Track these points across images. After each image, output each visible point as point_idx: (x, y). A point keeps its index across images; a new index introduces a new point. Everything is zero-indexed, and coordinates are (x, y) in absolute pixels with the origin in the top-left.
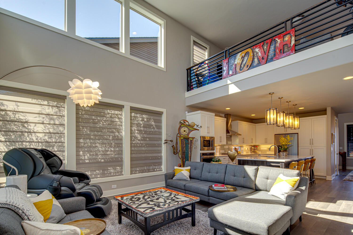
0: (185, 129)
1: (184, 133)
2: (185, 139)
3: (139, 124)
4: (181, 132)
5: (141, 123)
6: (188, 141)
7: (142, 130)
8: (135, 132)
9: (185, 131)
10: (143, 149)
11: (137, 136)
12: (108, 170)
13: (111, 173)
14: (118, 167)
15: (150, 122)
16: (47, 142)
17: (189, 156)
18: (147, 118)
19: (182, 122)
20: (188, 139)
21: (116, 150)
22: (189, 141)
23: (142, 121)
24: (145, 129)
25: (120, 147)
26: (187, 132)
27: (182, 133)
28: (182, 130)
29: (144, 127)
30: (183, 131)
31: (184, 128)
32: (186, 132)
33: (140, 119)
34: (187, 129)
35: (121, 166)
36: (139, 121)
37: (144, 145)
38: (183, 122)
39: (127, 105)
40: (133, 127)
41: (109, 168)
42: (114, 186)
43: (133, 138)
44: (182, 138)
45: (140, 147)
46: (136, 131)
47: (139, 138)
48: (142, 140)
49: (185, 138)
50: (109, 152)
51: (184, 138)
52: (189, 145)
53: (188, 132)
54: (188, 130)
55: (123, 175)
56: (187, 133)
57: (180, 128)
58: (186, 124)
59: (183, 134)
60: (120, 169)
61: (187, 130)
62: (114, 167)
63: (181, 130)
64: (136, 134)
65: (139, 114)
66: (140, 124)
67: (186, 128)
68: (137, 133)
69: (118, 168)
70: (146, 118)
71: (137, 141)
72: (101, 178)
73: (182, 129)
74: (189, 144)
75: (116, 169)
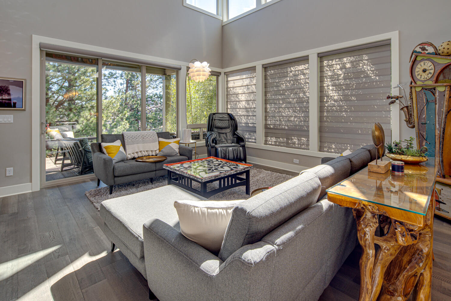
0: (424, 64)
1: (423, 77)
2: (426, 92)
3: (335, 75)
4: (416, 74)
5: (340, 72)
6: (434, 94)
7: (342, 83)
8: (329, 89)
9: (424, 71)
10: (343, 114)
11: (331, 95)
12: (292, 139)
13: (294, 143)
14: (304, 138)
15: (360, 66)
16: (246, 108)
17: (437, 134)
18: (352, 62)
19: (418, 49)
20: (435, 89)
21: (301, 115)
22: (437, 94)
23: (341, 69)
24: (348, 82)
25: (307, 112)
26: (430, 73)
27: (419, 77)
28: (419, 69)
29: (345, 79)
30: (421, 72)
31: (422, 63)
32: (427, 72)
33: (338, 67)
34: (430, 64)
35: (307, 137)
36: (335, 71)
37: (345, 109)
38: (420, 50)
39: (313, 54)
40: (326, 82)
41: (293, 138)
42: (296, 161)
43: (325, 99)
44: (418, 89)
45: (337, 111)
46: (331, 88)
47: (336, 98)
48: (341, 100)
49: (426, 89)
50: (293, 118)
51: (423, 89)
52: (437, 106)
53: (432, 71)
54: (432, 66)
55: (309, 149)
56: (430, 76)
57: (414, 66)
58: (427, 52)
59: (422, 79)
60: (306, 141)
61: (430, 68)
62: (299, 137)
63: (417, 70)
64: (331, 92)
65: (336, 59)
66: (338, 75)
67: (427, 62)
68: (332, 90)
69: (304, 139)
70: (348, 62)
71: (333, 102)
72: (285, 148)
73: (419, 66)
74: (436, 104)
75: (301, 140)
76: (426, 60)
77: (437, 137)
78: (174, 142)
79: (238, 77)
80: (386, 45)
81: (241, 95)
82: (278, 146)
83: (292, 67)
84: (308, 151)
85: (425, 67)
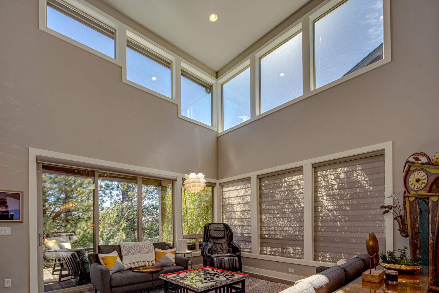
0: (418, 174)
1: (416, 187)
2: (420, 201)
3: (330, 185)
4: (410, 184)
5: (334, 182)
6: (427, 204)
7: (336, 193)
8: (323, 199)
9: (418, 181)
10: (337, 224)
11: (326, 205)
12: (287, 249)
13: (289, 253)
14: (298, 247)
15: (354, 177)
16: (241, 218)
17: (430, 243)
18: (346, 172)
19: (412, 160)
20: (428, 198)
21: (296, 225)
22: (430, 204)
23: (335, 179)
24: (342, 192)
25: (301, 221)
26: (424, 183)
27: (412, 187)
28: (412, 178)
29: (339, 188)
30: (414, 182)
31: (415, 173)
32: (421, 182)
33: (332, 177)
34: (423, 173)
35: (302, 246)
36: (330, 181)
37: (340, 218)
38: (413, 160)
39: (307, 164)
40: (320, 192)
41: (288, 247)
42: (291, 270)
43: (319, 209)
44: (412, 199)
45: (331, 221)
46: (325, 198)
47: (330, 208)
48: (335, 210)
49: (420, 199)
50: (288, 228)
51: (416, 198)
52: (430, 216)
53: (425, 181)
54: (426, 177)
55: (303, 259)
56: (423, 185)
57: (408, 176)
58: (420, 162)
59: (415, 189)
60: (301, 250)
61: (424, 178)
62: (294, 246)
63: (410, 180)
64: (326, 202)
65: (330, 170)
66: (332, 185)
67: (421, 172)
68: (327, 200)
69: (299, 249)
70: (342, 173)
71: (327, 212)
72: (280, 257)
73: (412, 176)
74: (429, 213)
75: (296, 249)
76: (420, 170)
77: (430, 246)
78: (170, 253)
79: (234, 188)
80: (380, 155)
81: (236, 205)
82: (273, 255)
83: (287, 177)
84: (302, 260)
85: (418, 177)
